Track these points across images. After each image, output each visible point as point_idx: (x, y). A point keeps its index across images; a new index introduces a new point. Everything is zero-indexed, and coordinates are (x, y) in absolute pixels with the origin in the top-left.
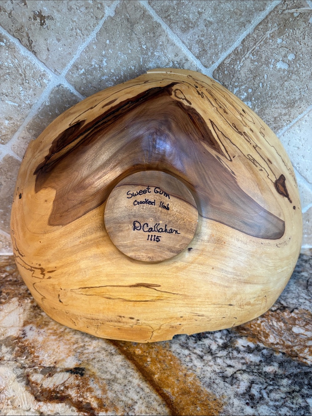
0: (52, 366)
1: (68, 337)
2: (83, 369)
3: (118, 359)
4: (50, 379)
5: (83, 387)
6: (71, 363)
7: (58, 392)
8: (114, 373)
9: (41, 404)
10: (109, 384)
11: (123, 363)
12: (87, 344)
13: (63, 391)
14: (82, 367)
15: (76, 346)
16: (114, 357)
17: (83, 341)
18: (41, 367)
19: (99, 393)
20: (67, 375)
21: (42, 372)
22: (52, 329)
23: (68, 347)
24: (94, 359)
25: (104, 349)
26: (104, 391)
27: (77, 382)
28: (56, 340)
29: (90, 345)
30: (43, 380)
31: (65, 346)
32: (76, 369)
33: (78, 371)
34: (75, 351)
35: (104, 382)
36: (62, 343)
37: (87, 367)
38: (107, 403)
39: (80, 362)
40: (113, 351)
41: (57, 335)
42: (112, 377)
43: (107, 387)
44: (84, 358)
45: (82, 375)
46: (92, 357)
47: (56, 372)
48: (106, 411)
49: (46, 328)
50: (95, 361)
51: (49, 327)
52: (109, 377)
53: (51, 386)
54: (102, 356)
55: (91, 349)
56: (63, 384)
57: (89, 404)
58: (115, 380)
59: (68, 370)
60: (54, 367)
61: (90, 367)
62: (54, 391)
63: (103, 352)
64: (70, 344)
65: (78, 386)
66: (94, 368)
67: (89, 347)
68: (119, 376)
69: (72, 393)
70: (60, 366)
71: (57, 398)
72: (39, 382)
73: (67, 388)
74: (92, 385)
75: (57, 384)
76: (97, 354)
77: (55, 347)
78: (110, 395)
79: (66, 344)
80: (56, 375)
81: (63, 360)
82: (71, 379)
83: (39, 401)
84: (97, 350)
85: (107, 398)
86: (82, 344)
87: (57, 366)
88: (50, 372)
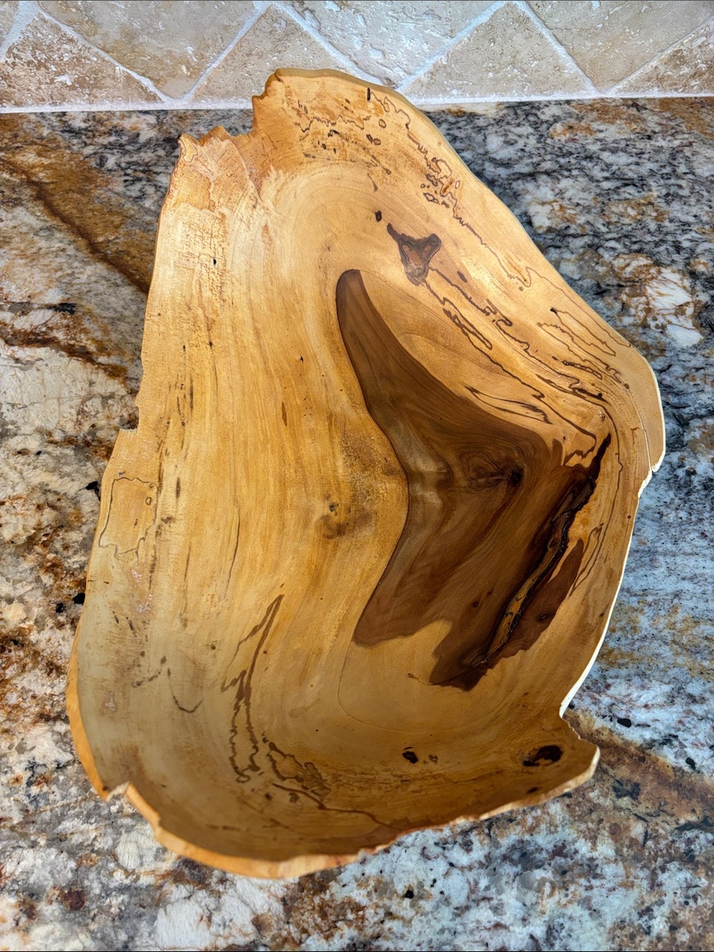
0: (25, 301)
1: (46, 262)
2: (73, 306)
3: (126, 292)
4: (24, 318)
5: (74, 328)
6: (55, 297)
7: (38, 335)
8: (119, 309)
9: (16, 348)
10: (112, 323)
11: (133, 297)
12: (76, 271)
13: (45, 333)
14: (70, 302)
15: (59, 274)
16: (121, 289)
17: (71, 267)
18: (8, 302)
19: (98, 335)
20: (50, 313)
21: (10, 309)
22: (17, 249)
23: (47, 275)
24: (90, 291)
25: (104, 278)
26: (106, 332)
27: (65, 322)
28: (26, 265)
29: (81, 273)
30: (13, 319)
31: (42, 274)
32: (62, 304)
33: (65, 307)
34: (58, 280)
35: (106, 321)
36: (36, 270)
37: (78, 302)
38: (110, 346)
39: (67, 296)
40: (119, 281)
41: (27, 258)
42: (118, 315)
43: (110, 327)
44: (73, 290)
45: (72, 312)
46: (85, 290)
47: (32, 309)
48: (109, 355)
49: (6, 248)
50: (91, 294)
51: (13, 245)
52: (112, 314)
53: (27, 327)
54: (102, 287)
55: (84, 278)
56: (45, 324)
57: (84, 347)
58: (122, 318)
59: (49, 307)
60: (29, 303)
61: (84, 303)
62: (32, 332)
63: (103, 282)
64: (49, 271)
65: (67, 326)
66: (90, 304)
67: (81, 276)
68: (127, 313)
69: (60, 335)
70: (36, 302)
71: (38, 341)
72: (8, 322)
73: (51, 329)
74: (87, 324)
75: (36, 324)
76: (93, 285)
77: (26, 275)
78: (114, 336)
79: (43, 271)
80: (32, 312)
81: (41, 293)
82: (57, 318)
83: (12, 345)
84: (93, 279)
85: (110, 341)
86: (69, 272)
87: (33, 301)
88: (23, 308)
